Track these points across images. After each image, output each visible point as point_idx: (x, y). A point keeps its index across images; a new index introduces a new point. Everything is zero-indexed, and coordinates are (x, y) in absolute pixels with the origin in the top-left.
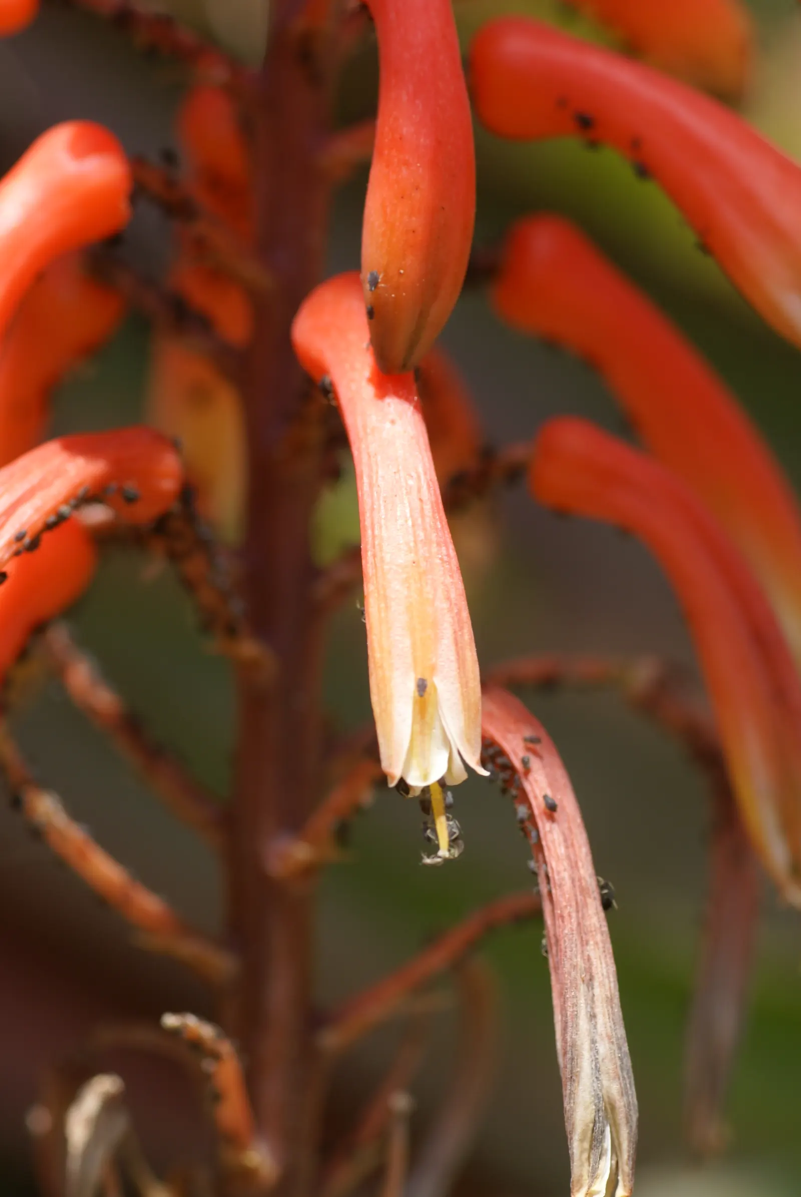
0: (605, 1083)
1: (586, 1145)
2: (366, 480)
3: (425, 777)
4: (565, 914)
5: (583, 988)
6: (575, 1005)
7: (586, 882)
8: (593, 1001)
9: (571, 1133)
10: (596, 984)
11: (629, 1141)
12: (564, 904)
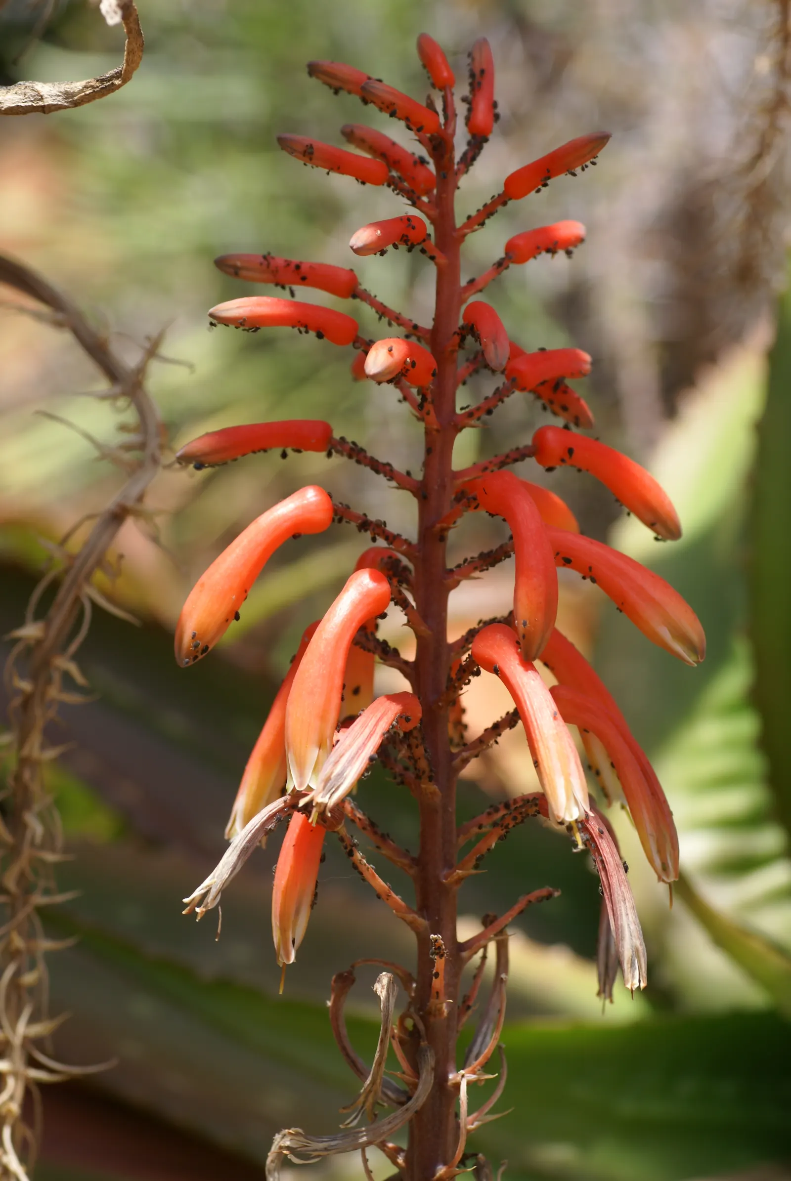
0: (634, 940)
1: (629, 966)
2: (528, 703)
3: (572, 817)
4: (613, 874)
5: (622, 903)
6: (620, 910)
7: (618, 862)
8: (627, 909)
9: (623, 961)
10: (627, 901)
11: (645, 963)
12: (612, 870)
